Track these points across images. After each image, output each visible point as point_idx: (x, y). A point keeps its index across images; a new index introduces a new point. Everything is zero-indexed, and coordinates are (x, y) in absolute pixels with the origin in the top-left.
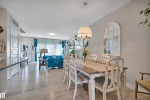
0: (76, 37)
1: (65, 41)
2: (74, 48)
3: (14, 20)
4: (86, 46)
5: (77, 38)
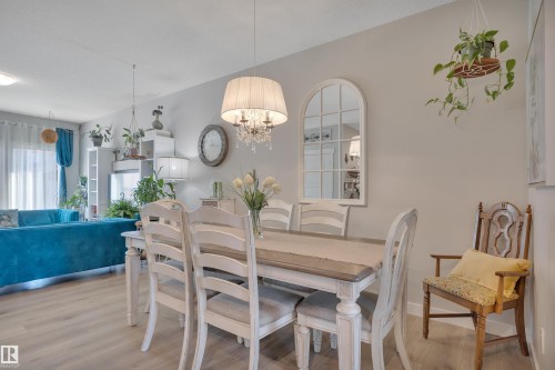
0: (157, 112)
1: (75, 129)
2: (149, 167)
4: (219, 163)
5: (161, 118)
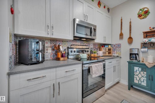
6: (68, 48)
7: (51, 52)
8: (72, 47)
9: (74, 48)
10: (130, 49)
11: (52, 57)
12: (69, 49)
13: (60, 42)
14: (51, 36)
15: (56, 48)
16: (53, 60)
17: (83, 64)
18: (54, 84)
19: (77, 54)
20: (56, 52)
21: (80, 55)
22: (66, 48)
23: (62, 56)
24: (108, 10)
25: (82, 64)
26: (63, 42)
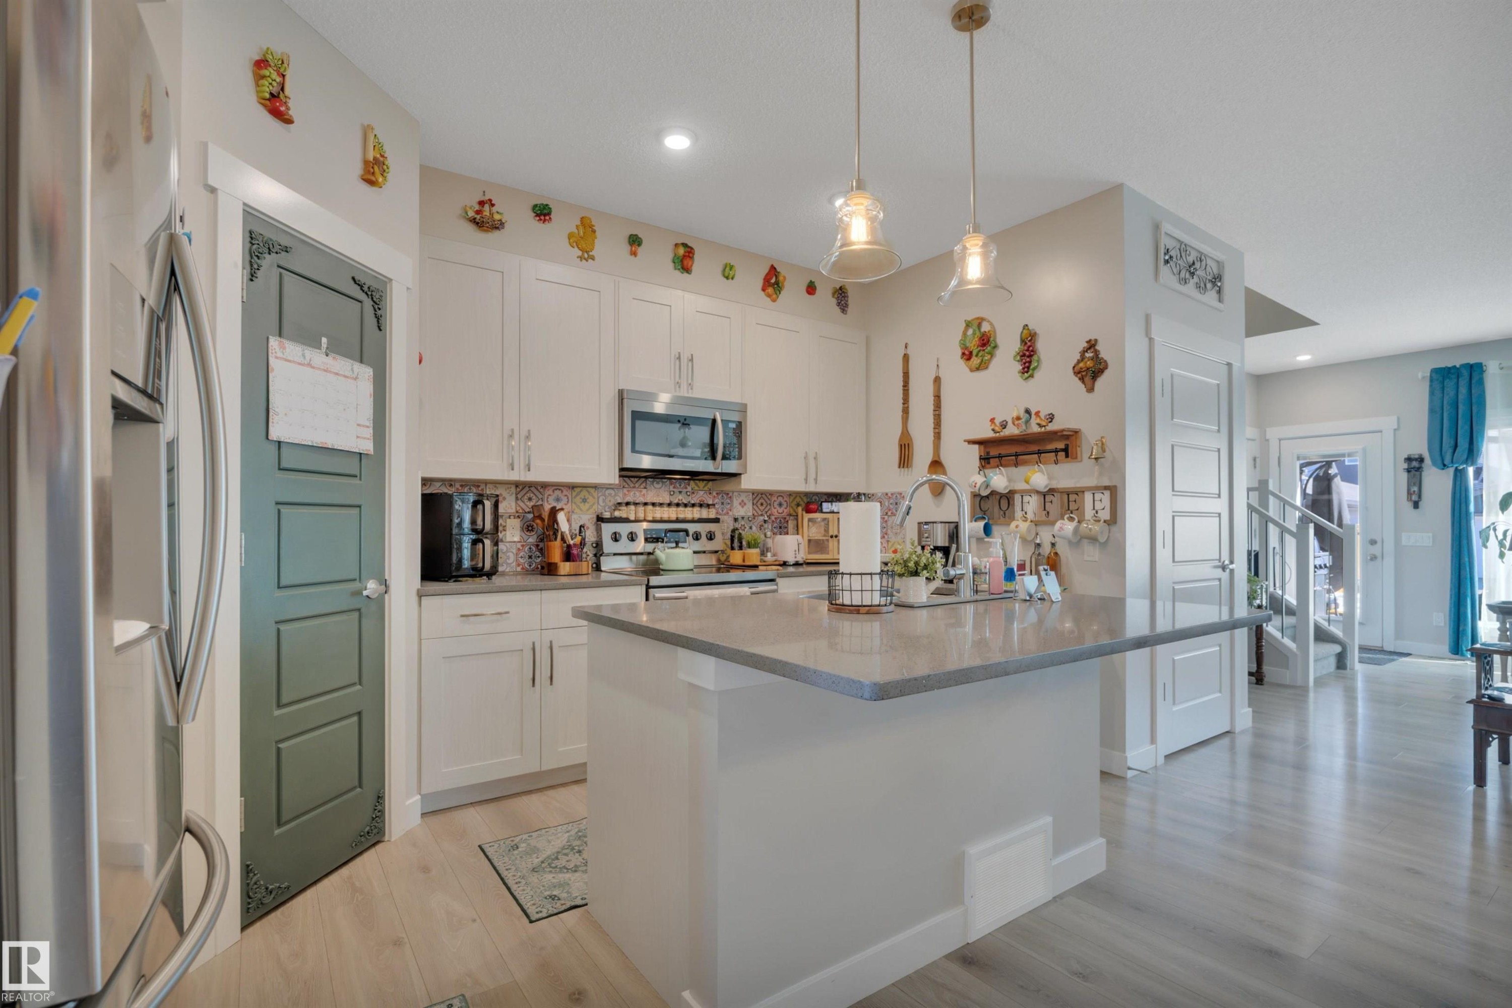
3: (1184, 248)
6: (600, 519)
7: (516, 539)
8: (617, 514)
9: (632, 518)
10: (919, 523)
11: (522, 561)
12: (604, 526)
13: (558, 493)
14: (522, 473)
15: (543, 520)
16: (527, 572)
17: (648, 587)
18: (534, 644)
19: (650, 547)
20: (542, 540)
21: (658, 552)
22: (586, 518)
23: (568, 556)
24: (841, 295)
25: (644, 588)
26: (577, 490)
